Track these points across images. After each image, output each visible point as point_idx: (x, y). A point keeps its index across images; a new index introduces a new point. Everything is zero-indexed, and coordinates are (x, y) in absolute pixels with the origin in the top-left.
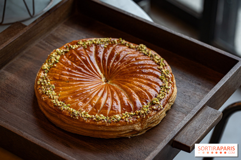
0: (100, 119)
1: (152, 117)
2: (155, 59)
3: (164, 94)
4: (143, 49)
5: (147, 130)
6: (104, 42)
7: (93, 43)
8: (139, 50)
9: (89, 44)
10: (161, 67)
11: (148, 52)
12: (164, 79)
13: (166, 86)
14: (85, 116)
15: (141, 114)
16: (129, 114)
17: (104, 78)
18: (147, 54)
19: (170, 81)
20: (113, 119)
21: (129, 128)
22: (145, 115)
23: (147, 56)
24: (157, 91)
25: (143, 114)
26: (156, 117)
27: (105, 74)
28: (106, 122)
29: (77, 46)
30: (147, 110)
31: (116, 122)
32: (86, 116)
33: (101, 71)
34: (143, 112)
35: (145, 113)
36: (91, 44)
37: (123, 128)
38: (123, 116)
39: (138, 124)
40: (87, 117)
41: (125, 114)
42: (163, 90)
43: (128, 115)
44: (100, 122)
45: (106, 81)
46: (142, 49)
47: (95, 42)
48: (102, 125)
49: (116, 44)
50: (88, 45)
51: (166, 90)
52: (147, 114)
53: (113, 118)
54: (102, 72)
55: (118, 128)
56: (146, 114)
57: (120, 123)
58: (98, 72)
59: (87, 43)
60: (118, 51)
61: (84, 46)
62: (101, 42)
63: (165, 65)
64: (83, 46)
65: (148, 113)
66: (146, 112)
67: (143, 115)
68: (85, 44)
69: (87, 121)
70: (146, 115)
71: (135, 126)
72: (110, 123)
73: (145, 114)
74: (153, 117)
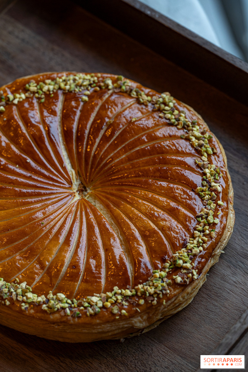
0: (56, 309)
1: (173, 299)
2: (192, 136)
3: (202, 240)
4: (168, 106)
5: (162, 321)
6: (84, 86)
7: (60, 88)
8: (160, 110)
9: (49, 90)
10: (203, 158)
11: (177, 117)
12: (207, 196)
13: (209, 218)
14: (25, 298)
15: (148, 295)
16: (121, 294)
17: (78, 180)
18: (176, 123)
19: (220, 202)
20: (85, 308)
21: (121, 327)
22: (156, 299)
23: (176, 126)
24: (188, 230)
25: (151, 295)
26: (181, 299)
27: (80, 171)
28: (68, 316)
29: (23, 96)
30: (162, 286)
31: (91, 315)
32: (27, 298)
33: (71, 163)
34: (152, 290)
35: (155, 293)
36: (55, 91)
37: (107, 327)
38: (107, 299)
39: (140, 316)
40: (29, 301)
41: (113, 292)
42: (200, 228)
43: (119, 297)
44: (57, 315)
45: (82, 190)
46: (167, 108)
47: (62, 85)
48: (61, 322)
49: (110, 92)
50: (48, 93)
51: (207, 227)
52: (161, 296)
53: (86, 304)
54: (73, 167)
55: (95, 327)
56: (159, 294)
57: (99, 318)
58: (64, 168)
59: (45, 88)
60: (111, 112)
61: (40, 96)
62: (77, 86)
63: (212, 153)
64: (37, 95)
65: (163, 294)
66: (158, 292)
67: (152, 299)
68: (41, 92)
69: (27, 312)
70: (158, 297)
71: (133, 322)
72: (79, 317)
73: (155, 296)
74: (175, 300)
